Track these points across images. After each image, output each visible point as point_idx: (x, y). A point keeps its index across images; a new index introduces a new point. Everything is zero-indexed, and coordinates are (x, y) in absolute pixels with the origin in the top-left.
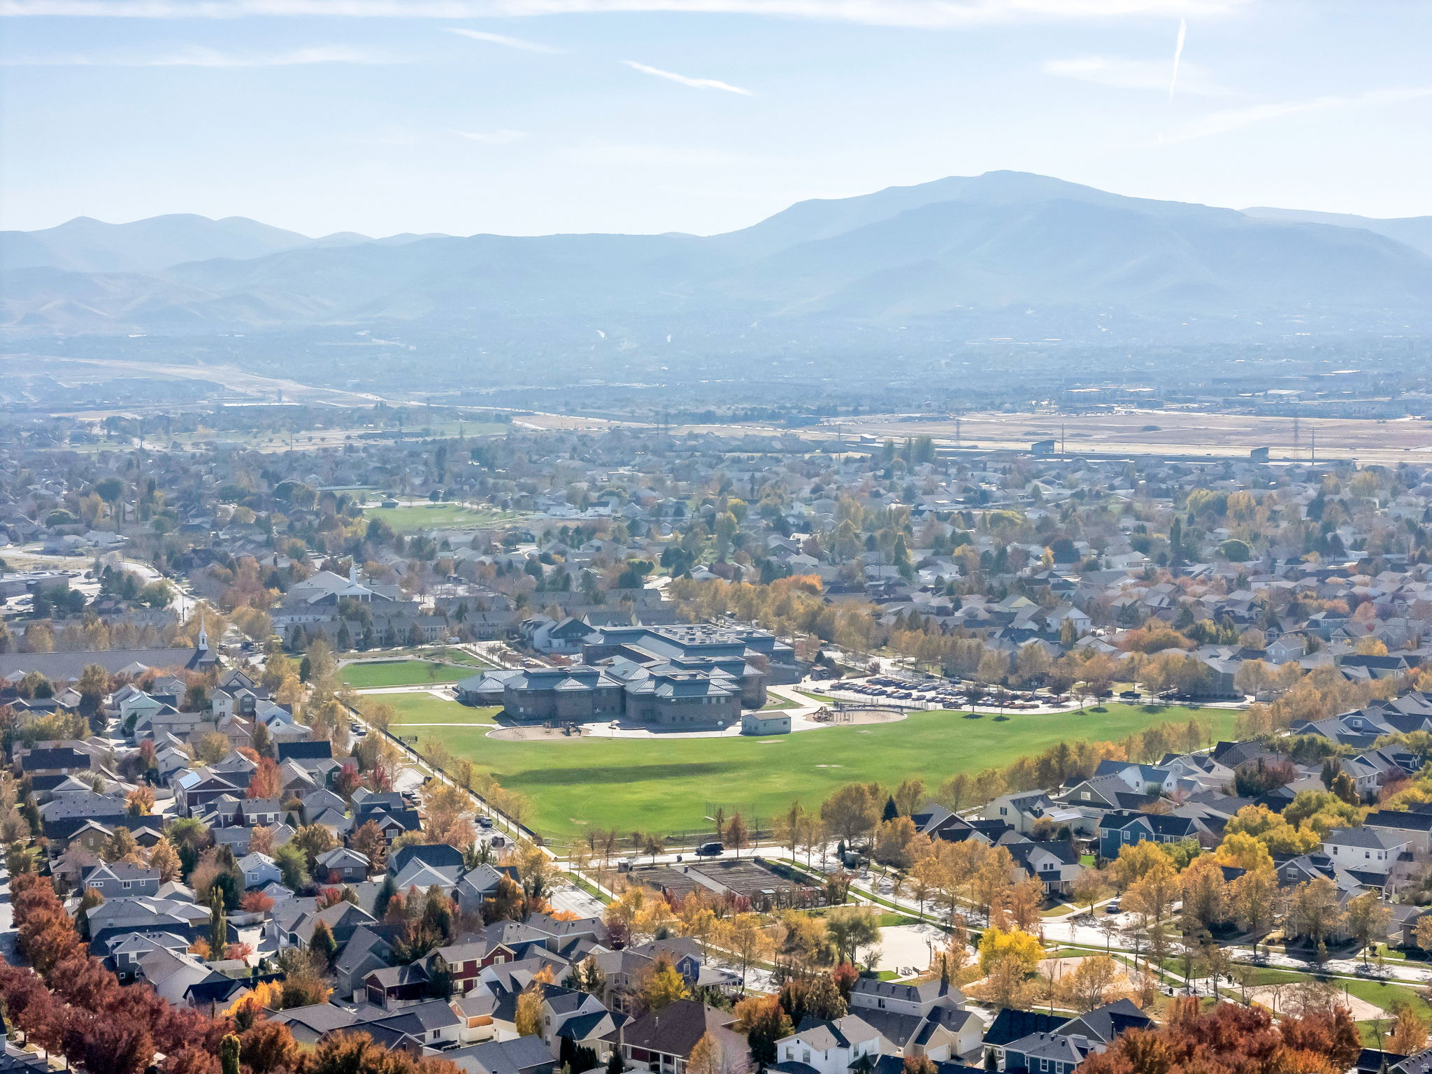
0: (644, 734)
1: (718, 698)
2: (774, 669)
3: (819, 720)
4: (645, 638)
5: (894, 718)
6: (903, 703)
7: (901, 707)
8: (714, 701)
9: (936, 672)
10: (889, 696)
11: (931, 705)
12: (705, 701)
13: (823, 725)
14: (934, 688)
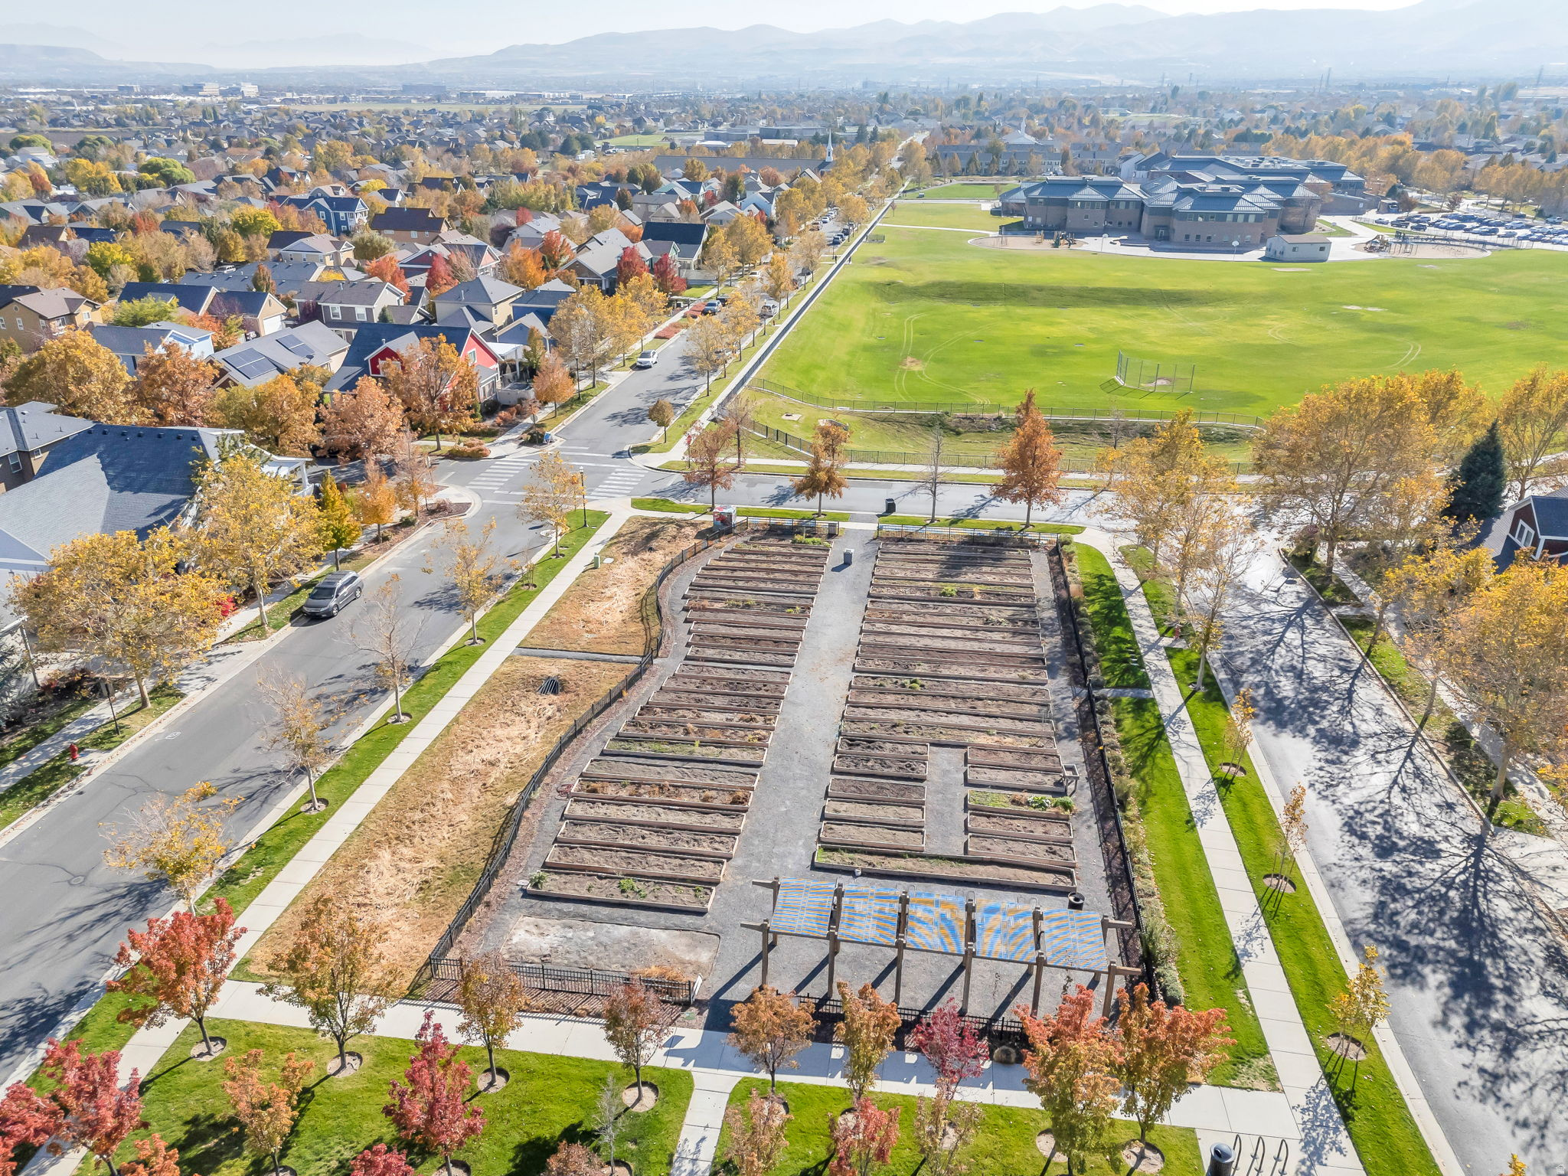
0: (1144, 251)
1: (1247, 216)
2: (1336, 198)
3: (1371, 249)
4: (1212, 166)
5: (1473, 254)
6: (1487, 238)
7: (1484, 243)
8: (1241, 219)
9: (1529, 211)
10: (1467, 231)
11: (1525, 244)
12: (1229, 218)
13: (1374, 255)
14: (1528, 227)
